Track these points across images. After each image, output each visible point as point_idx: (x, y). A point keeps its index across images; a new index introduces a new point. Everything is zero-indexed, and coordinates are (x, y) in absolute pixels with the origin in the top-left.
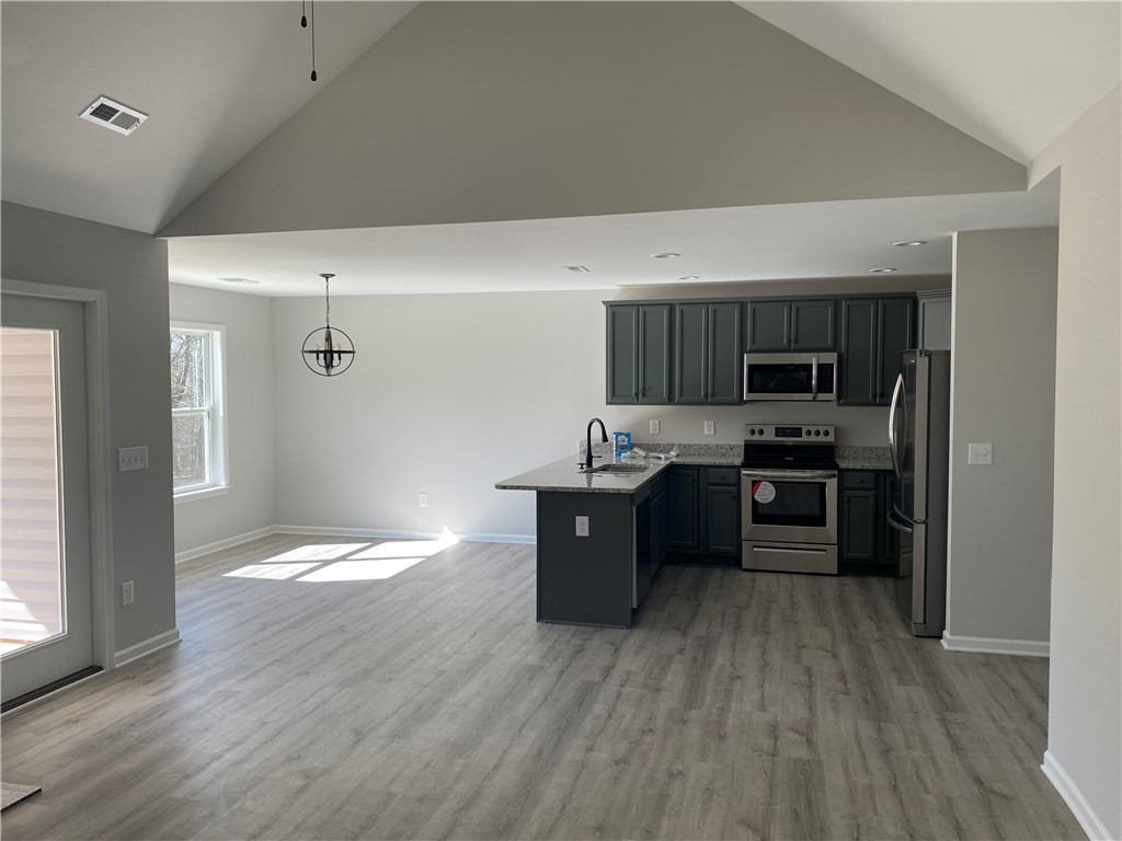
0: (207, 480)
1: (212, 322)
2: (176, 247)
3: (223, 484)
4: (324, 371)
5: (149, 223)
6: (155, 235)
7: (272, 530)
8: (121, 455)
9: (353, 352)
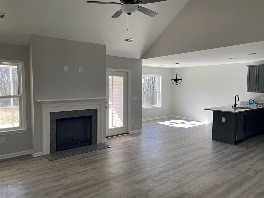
0: (158, 105)
1: (160, 74)
2: (144, 61)
3: (160, 106)
4: (176, 84)
5: (138, 57)
6: (140, 59)
7: (171, 116)
8: (133, 98)
9: (182, 80)
